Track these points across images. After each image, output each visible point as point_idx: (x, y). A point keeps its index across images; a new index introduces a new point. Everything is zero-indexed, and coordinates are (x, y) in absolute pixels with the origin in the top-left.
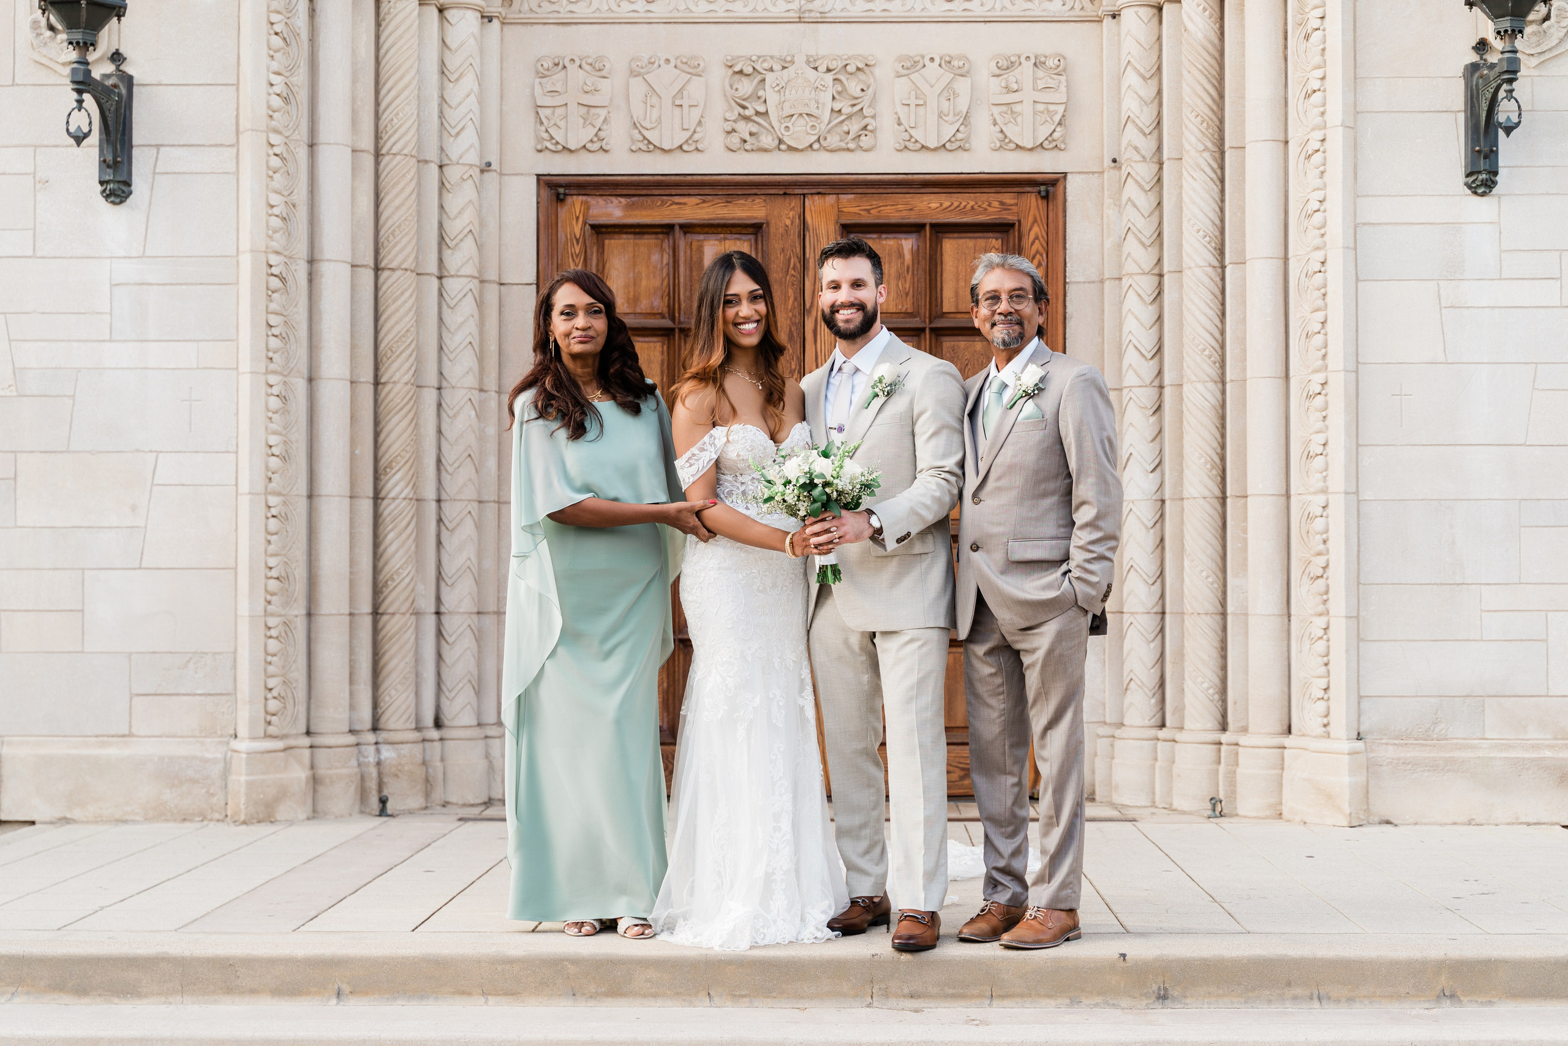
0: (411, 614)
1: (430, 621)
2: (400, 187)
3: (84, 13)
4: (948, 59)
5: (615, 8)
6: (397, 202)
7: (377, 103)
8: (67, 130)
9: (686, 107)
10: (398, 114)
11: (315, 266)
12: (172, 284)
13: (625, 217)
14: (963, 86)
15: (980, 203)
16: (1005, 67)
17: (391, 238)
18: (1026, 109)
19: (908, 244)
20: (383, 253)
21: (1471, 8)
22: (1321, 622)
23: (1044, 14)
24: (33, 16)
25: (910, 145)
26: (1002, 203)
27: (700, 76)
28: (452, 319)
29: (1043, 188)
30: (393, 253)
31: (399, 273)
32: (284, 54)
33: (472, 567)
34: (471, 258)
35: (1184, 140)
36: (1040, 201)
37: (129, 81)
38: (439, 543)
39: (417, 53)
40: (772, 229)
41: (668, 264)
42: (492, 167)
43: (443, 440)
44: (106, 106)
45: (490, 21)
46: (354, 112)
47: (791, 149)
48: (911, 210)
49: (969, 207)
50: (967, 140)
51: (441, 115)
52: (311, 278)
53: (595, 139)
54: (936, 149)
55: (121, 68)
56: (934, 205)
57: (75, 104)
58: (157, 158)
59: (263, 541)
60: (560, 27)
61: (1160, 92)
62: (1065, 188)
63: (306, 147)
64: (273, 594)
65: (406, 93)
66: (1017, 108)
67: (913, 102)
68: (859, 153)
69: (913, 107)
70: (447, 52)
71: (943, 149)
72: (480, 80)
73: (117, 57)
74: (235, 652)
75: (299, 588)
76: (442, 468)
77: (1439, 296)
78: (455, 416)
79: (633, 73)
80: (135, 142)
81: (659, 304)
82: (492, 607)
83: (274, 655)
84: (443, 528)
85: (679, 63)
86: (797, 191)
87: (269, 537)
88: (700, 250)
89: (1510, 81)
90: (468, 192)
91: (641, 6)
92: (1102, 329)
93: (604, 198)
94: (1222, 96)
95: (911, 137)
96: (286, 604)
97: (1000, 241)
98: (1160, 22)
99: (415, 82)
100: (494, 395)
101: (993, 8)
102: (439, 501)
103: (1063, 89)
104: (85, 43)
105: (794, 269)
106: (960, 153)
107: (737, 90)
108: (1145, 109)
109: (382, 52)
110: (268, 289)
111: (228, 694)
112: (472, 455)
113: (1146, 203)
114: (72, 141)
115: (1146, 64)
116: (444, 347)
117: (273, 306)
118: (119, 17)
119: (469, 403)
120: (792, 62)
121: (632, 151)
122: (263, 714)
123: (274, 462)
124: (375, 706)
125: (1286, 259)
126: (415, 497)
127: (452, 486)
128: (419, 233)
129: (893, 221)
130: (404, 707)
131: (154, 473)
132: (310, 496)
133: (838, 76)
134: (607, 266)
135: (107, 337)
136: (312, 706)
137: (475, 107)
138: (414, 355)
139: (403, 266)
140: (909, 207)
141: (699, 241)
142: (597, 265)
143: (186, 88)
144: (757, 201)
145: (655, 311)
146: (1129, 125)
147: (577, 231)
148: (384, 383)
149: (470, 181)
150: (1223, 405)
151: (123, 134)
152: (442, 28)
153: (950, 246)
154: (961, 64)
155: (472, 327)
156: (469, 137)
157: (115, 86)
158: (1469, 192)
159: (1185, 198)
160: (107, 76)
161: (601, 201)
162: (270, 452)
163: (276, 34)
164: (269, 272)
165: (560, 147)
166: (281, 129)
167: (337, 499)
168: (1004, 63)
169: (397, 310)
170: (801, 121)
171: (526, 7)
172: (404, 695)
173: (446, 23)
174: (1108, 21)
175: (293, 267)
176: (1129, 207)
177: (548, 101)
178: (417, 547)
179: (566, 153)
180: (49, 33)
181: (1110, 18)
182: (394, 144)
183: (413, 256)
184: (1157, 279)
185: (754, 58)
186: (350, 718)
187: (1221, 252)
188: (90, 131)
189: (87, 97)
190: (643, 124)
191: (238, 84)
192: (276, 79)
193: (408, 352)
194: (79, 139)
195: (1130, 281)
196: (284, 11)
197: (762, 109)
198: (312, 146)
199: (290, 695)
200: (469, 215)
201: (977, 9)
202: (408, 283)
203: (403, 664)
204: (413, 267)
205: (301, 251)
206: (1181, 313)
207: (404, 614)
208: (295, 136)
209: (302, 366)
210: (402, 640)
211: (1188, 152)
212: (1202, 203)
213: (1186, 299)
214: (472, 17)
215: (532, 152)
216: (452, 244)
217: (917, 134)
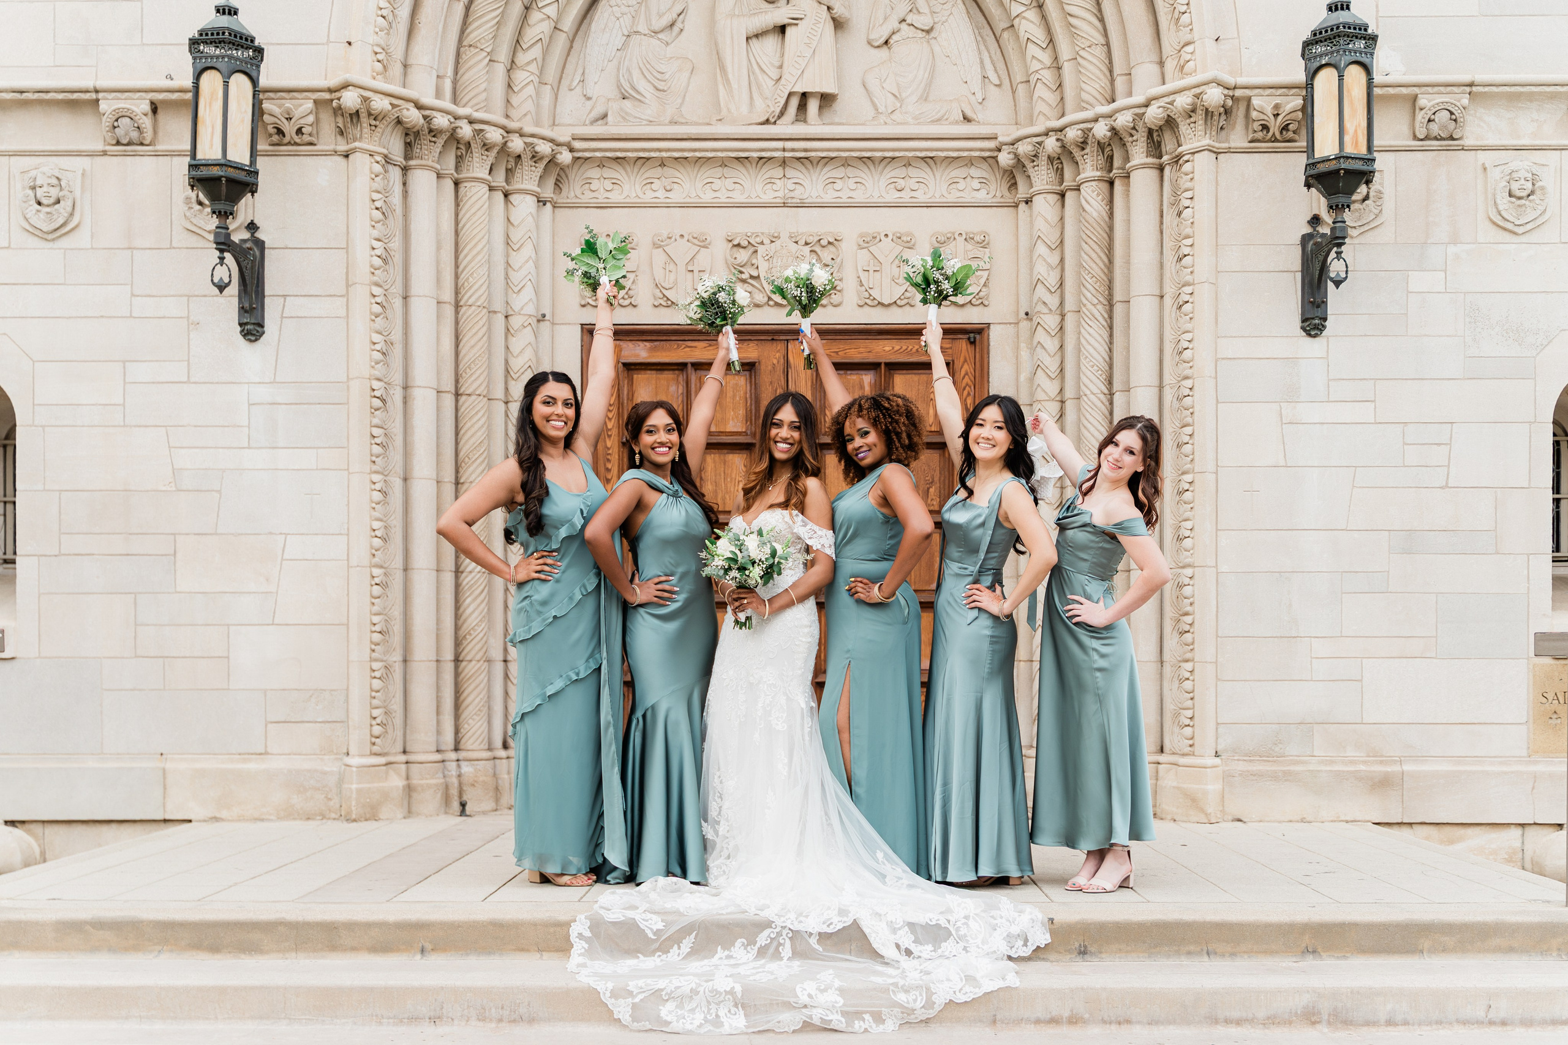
0: (484, 661)
1: (499, 667)
2: (474, 331)
3: (224, 188)
4: (898, 235)
5: (641, 195)
6: (473, 342)
7: (457, 266)
8: (212, 280)
9: (696, 272)
10: (472, 273)
11: (409, 390)
12: (296, 404)
13: (649, 357)
16: (943, 241)
17: (468, 370)
19: (867, 377)
20: (461, 381)
21: (1309, 189)
23: (973, 200)
24: (186, 193)
25: (870, 302)
27: (707, 248)
29: (972, 335)
30: (470, 381)
31: (473, 397)
32: (383, 224)
35: (1082, 297)
36: (969, 346)
37: (260, 244)
39: (487, 227)
40: (763, 367)
41: (682, 394)
42: (546, 318)
44: (244, 264)
45: (544, 205)
46: (439, 272)
47: (777, 304)
48: (870, 352)
49: (914, 350)
50: (913, 298)
51: (507, 277)
52: (405, 401)
53: (626, 297)
54: (889, 305)
55: (256, 235)
56: (887, 349)
57: (218, 261)
58: (284, 305)
59: (369, 603)
60: (599, 210)
61: (1062, 260)
62: (989, 335)
63: (401, 299)
64: (377, 644)
65: (479, 258)
68: (830, 308)
69: (871, 272)
70: (511, 227)
71: (894, 305)
72: (536, 249)
73: (252, 227)
74: (347, 689)
75: (397, 639)
77: (1281, 414)
79: (657, 246)
80: (266, 293)
83: (378, 691)
85: (691, 238)
86: (781, 338)
87: (373, 600)
89: (1340, 245)
90: (527, 335)
91: (661, 194)
93: (633, 342)
94: (1111, 261)
95: (870, 295)
96: (387, 651)
98: (1063, 206)
99: (486, 249)
101: (934, 196)
103: (987, 258)
104: (226, 213)
106: (908, 308)
107: (735, 258)
108: (1051, 272)
109: (460, 225)
110: (371, 408)
111: (342, 722)
113: (1052, 345)
114: (217, 291)
115: (1053, 238)
117: (376, 421)
118: (253, 192)
120: (778, 237)
121: (655, 306)
122: (369, 736)
123: (377, 542)
124: (457, 731)
125: (1161, 387)
128: (489, 367)
129: (856, 360)
130: (479, 732)
131: (283, 551)
132: (406, 570)
133: (813, 248)
135: (246, 445)
136: (408, 731)
137: (533, 270)
138: (486, 461)
139: (477, 393)
140: (868, 350)
142: (628, 394)
143: (306, 251)
144: (752, 344)
146: (1039, 285)
148: (463, 483)
149: (529, 328)
151: (257, 286)
152: (507, 209)
153: (899, 380)
154: (909, 239)
156: (528, 293)
157: (250, 249)
158: (1304, 334)
159: (1083, 341)
160: (244, 241)
161: (630, 344)
162: (373, 534)
163: (377, 209)
164: (373, 394)
166: (381, 283)
167: (427, 571)
168: (942, 239)
169: (472, 426)
171: (572, 194)
172: (480, 723)
173: (510, 205)
174: (1022, 206)
175: (391, 392)
176: (1039, 350)
178: (489, 609)
180: (199, 207)
181: (1024, 204)
182: (470, 297)
183: (485, 384)
184: (1057, 405)
185: (749, 234)
186: (437, 741)
187: (1110, 382)
188: (230, 281)
189: (227, 255)
190: (663, 285)
191: (347, 248)
192: (376, 244)
193: (481, 459)
194: (222, 287)
195: (1039, 406)
196: (383, 192)
197: (755, 274)
198: (405, 298)
199: (390, 723)
200: (529, 354)
201: (921, 197)
202: (481, 405)
203: (478, 699)
204: (485, 393)
205: (397, 378)
206: (1079, 430)
207: (478, 661)
208: (393, 290)
209: (399, 469)
210: (477, 681)
211: (1085, 306)
212: (1096, 345)
213: (1083, 419)
214: (531, 201)
215: (578, 306)
216: (515, 377)
217: (875, 293)
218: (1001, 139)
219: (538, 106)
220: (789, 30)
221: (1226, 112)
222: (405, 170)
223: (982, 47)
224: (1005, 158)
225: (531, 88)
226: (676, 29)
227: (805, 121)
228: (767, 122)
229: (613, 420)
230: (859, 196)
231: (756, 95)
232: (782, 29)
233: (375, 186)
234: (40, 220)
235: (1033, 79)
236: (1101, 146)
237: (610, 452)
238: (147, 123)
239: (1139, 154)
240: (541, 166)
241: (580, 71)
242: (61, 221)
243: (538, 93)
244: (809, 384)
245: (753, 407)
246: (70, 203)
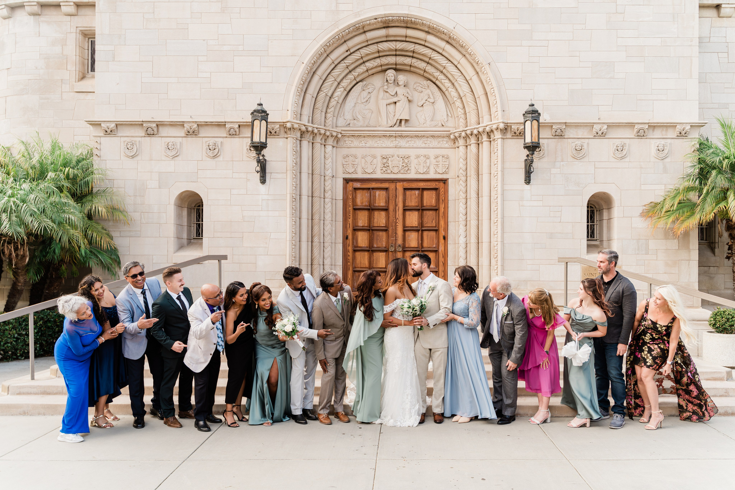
1: (322, 266)
2: (316, 180)
3: (258, 147)
4: (425, 156)
5: (359, 145)
6: (316, 183)
7: (312, 164)
8: (255, 170)
9: (373, 165)
10: (316, 166)
11: (301, 196)
12: (274, 200)
13: (360, 186)
14: (428, 161)
15: (431, 184)
16: (437, 157)
17: (315, 191)
18: (440, 166)
19: (417, 192)
20: (313, 193)
21: (525, 148)
22: (496, 266)
23: (444, 147)
24: (247, 148)
25: (418, 173)
26: (436, 184)
27: (376, 159)
28: (326, 206)
29: (443, 181)
30: (315, 194)
31: (316, 198)
32: (296, 155)
33: (330, 256)
34: (330, 194)
35: (471, 172)
36: (443, 184)
37: (266, 160)
38: (324, 251)
39: (320, 154)
40: (390, 189)
41: (369, 196)
42: (334, 176)
43: (324, 231)
44: (262, 165)
45: (334, 148)
46: (308, 166)
47: (394, 173)
49: (429, 185)
50: (429, 172)
51: (324, 166)
52: (300, 199)
53: (355, 171)
54: (422, 174)
55: (264, 158)
56: (422, 185)
58: (270, 175)
60: (348, 148)
61: (467, 163)
62: (448, 181)
64: (293, 260)
65: (318, 162)
66: (439, 165)
67: (418, 164)
68: (407, 174)
70: (326, 154)
71: (424, 173)
72: (332, 159)
73: (263, 156)
75: (298, 259)
76: (324, 236)
77: (519, 204)
78: (327, 226)
79: (362, 158)
80: (267, 172)
81: (367, 204)
82: (334, 264)
84: (324, 248)
85: (371, 156)
86: (395, 182)
87: (292, 249)
88: (375, 193)
89: (533, 163)
90: (330, 181)
91: (364, 144)
92: (455, 210)
93: (356, 183)
94: (479, 164)
96: (295, 262)
97: (435, 192)
98: (467, 149)
99: (320, 160)
100: (334, 222)
101: (434, 145)
102: (324, 243)
103: (448, 161)
104: (259, 154)
105: (394, 197)
106: (427, 174)
107: (383, 161)
108: (464, 166)
109: (313, 154)
110: (292, 201)
112: (330, 234)
113: (464, 185)
114: (255, 173)
115: (464, 157)
116: (325, 212)
117: (293, 204)
118: (265, 148)
119: (330, 223)
120: (394, 156)
121: (362, 173)
123: (294, 234)
125: (490, 196)
126: (319, 242)
127: (326, 239)
128: (320, 190)
129: (414, 188)
131: (270, 236)
132: (300, 241)
133: (403, 159)
134: (357, 196)
135: (261, 210)
137: (331, 165)
139: (317, 196)
140: (417, 185)
141: (375, 191)
142: (355, 196)
143: (276, 162)
144: (387, 183)
146: (461, 169)
147: (351, 189)
148: (314, 220)
149: (330, 179)
150: (479, 225)
151: (265, 171)
152: (325, 149)
153: (425, 193)
154: (428, 156)
155: (330, 208)
156: (330, 170)
157: (263, 161)
158: (526, 184)
159: (471, 184)
160: (261, 159)
162: (292, 233)
163: (294, 151)
164: (292, 197)
165: (347, 172)
166: (295, 170)
167: (305, 242)
169: (316, 205)
170: (396, 168)
171: (341, 144)
174: (457, 148)
175: (297, 197)
176: (461, 185)
177: (345, 163)
178: (319, 252)
179: (349, 174)
180: (250, 151)
182: (316, 172)
183: (319, 194)
184: (465, 200)
185: (386, 155)
187: (478, 195)
188: (259, 170)
189: (258, 164)
190: (364, 168)
191: (287, 161)
192: (294, 160)
193: (318, 213)
194: (258, 172)
195: (461, 200)
196: (296, 147)
197: (388, 165)
198: (300, 173)
200: (330, 186)
201: (431, 146)
202: (318, 199)
204: (319, 196)
205: (298, 193)
206: (471, 207)
207: (317, 265)
208: (297, 171)
209: (298, 216)
211: (472, 175)
212: (475, 185)
213: (472, 204)
214: (331, 147)
215: (342, 173)
216: (326, 192)
217: (419, 170)
218: (451, 132)
219: (333, 122)
220: (397, 103)
221: (506, 129)
222: (300, 141)
223: (447, 107)
224: (452, 137)
225: (331, 118)
226: (368, 102)
227: (401, 126)
228: (391, 126)
229: (351, 203)
230: (415, 146)
231: (388, 119)
232: (395, 103)
233: (294, 146)
234: (211, 154)
235: (459, 117)
236: (476, 135)
237: (350, 211)
238: (237, 130)
239: (485, 138)
240: (333, 138)
241: (343, 113)
242: (215, 154)
243: (333, 119)
244: (402, 193)
245: (387, 200)
246: (218, 149)
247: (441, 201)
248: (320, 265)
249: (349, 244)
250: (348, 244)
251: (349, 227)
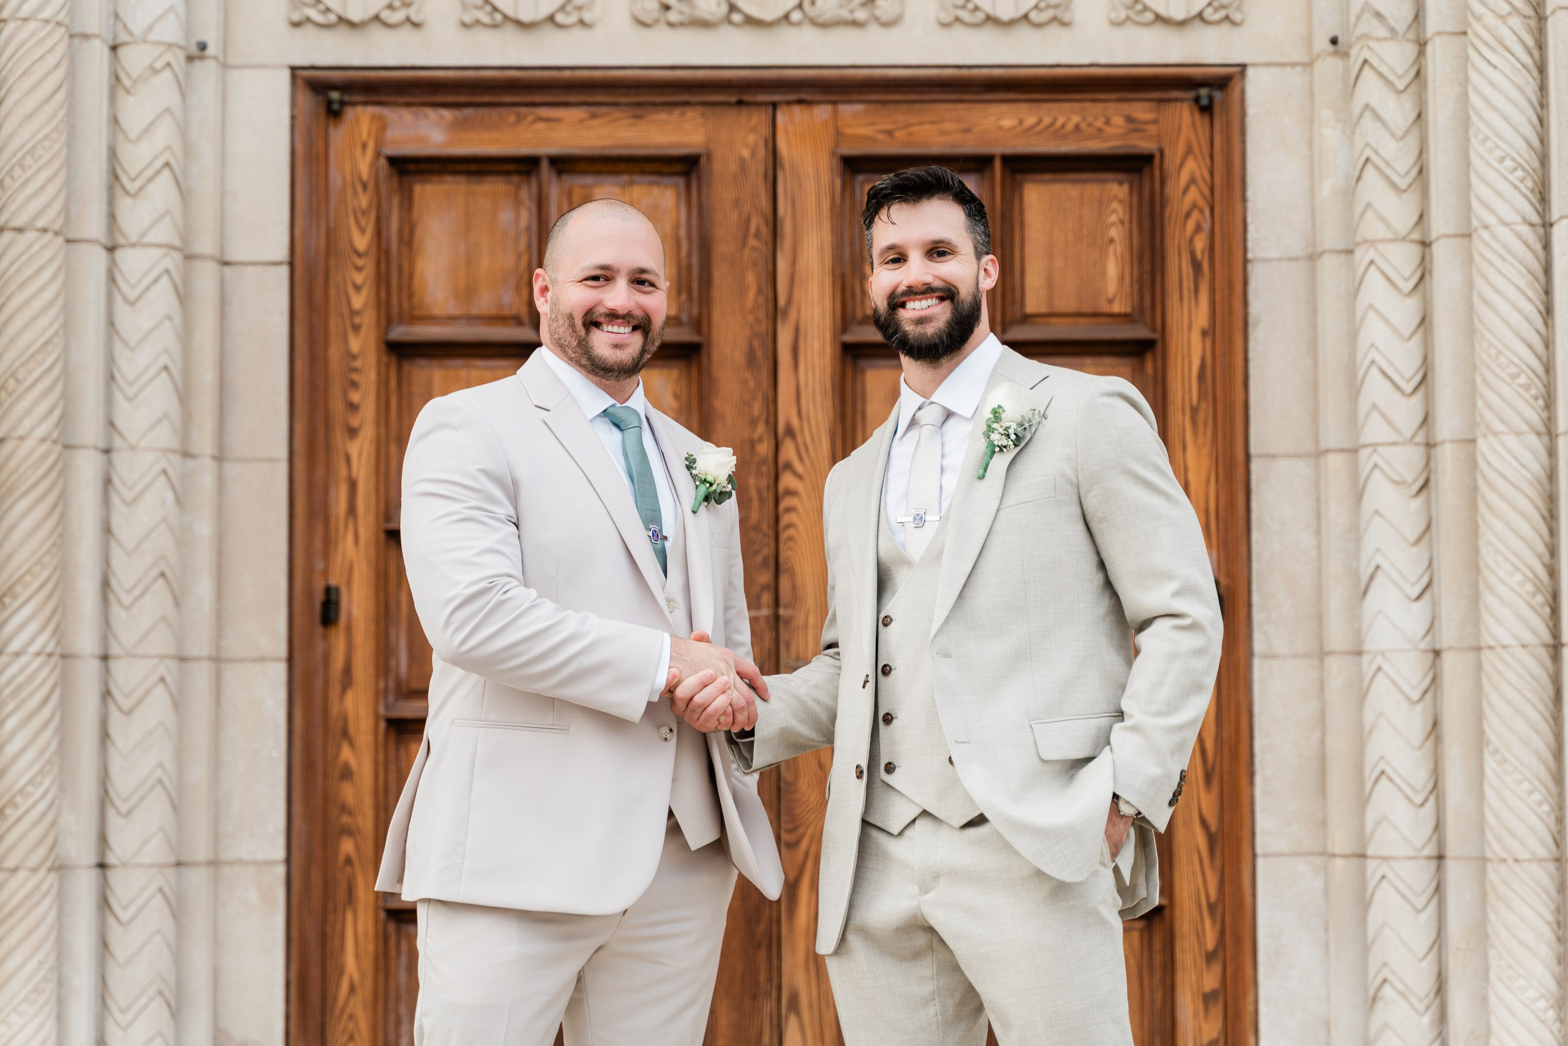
0: (50, 870)
1: (87, 880)
2: (34, 79)
6: (30, 106)
13: (450, 143)
15: (1090, 119)
17: (18, 171)
20: (2, 198)
25: (964, 15)
26: (1129, 119)
28: (132, 325)
29: (1203, 92)
30: (22, 198)
31: (30, 236)
33: (165, 780)
34: (167, 213)
36: (1197, 116)
38: (105, 736)
40: (717, 166)
43: (114, 545)
47: (751, 22)
48: (967, 131)
49: (1070, 126)
53: (397, 3)
54: (1011, 23)
56: (1008, 123)
62: (1243, 91)
68: (874, 31)
71: (1024, 23)
76: (111, 597)
78: (136, 500)
81: (513, 300)
82: (202, 855)
84: (113, 709)
86: (761, 99)
90: (163, 92)
92: (1313, 345)
93: (414, 109)
95: (968, 1)
97: (1126, 188)
100: (208, 463)
102: (105, 658)
105: (757, 235)
106: (1055, 29)
112: (168, 573)
113: (1397, 112)
116: (117, 375)
119: (162, 479)
121: (465, 25)
126: (59, 651)
127: (130, 631)
128: (70, 166)
129: (936, 150)
134: (419, 231)
138: (59, 389)
139: (40, 224)
140: (963, 127)
141: (583, 187)
142: (400, 230)
144: (692, 114)
145: (506, 312)
147: (365, 169)
149: (167, 74)
150: (1552, 477)
153: (1037, 195)
155: (167, 337)
159: (1476, 101)
161: (406, 114)
165: (332, 18)
169: (26, 304)
176: (1367, 121)
178: (62, 744)
179: (344, 28)
182: (26, 1)
183: (59, 205)
184: (1415, 251)
187: (1543, 197)
193: (47, 383)
195: (1371, 254)
200: (164, 134)
202: (48, 254)
203: (32, 964)
204: (57, 226)
206: (1471, 308)
207: (35, 870)
210: (32, 919)
211: (1478, 18)
212: (1509, 110)
213: (1479, 283)
215: (282, 26)
216: (132, 187)
229: (365, 292)
237: (358, 364)
244: (826, 205)
245: (695, 261)
247: (1177, 267)
248: (61, 868)
249: (347, 670)
250: (338, 664)
251: (352, 510)
